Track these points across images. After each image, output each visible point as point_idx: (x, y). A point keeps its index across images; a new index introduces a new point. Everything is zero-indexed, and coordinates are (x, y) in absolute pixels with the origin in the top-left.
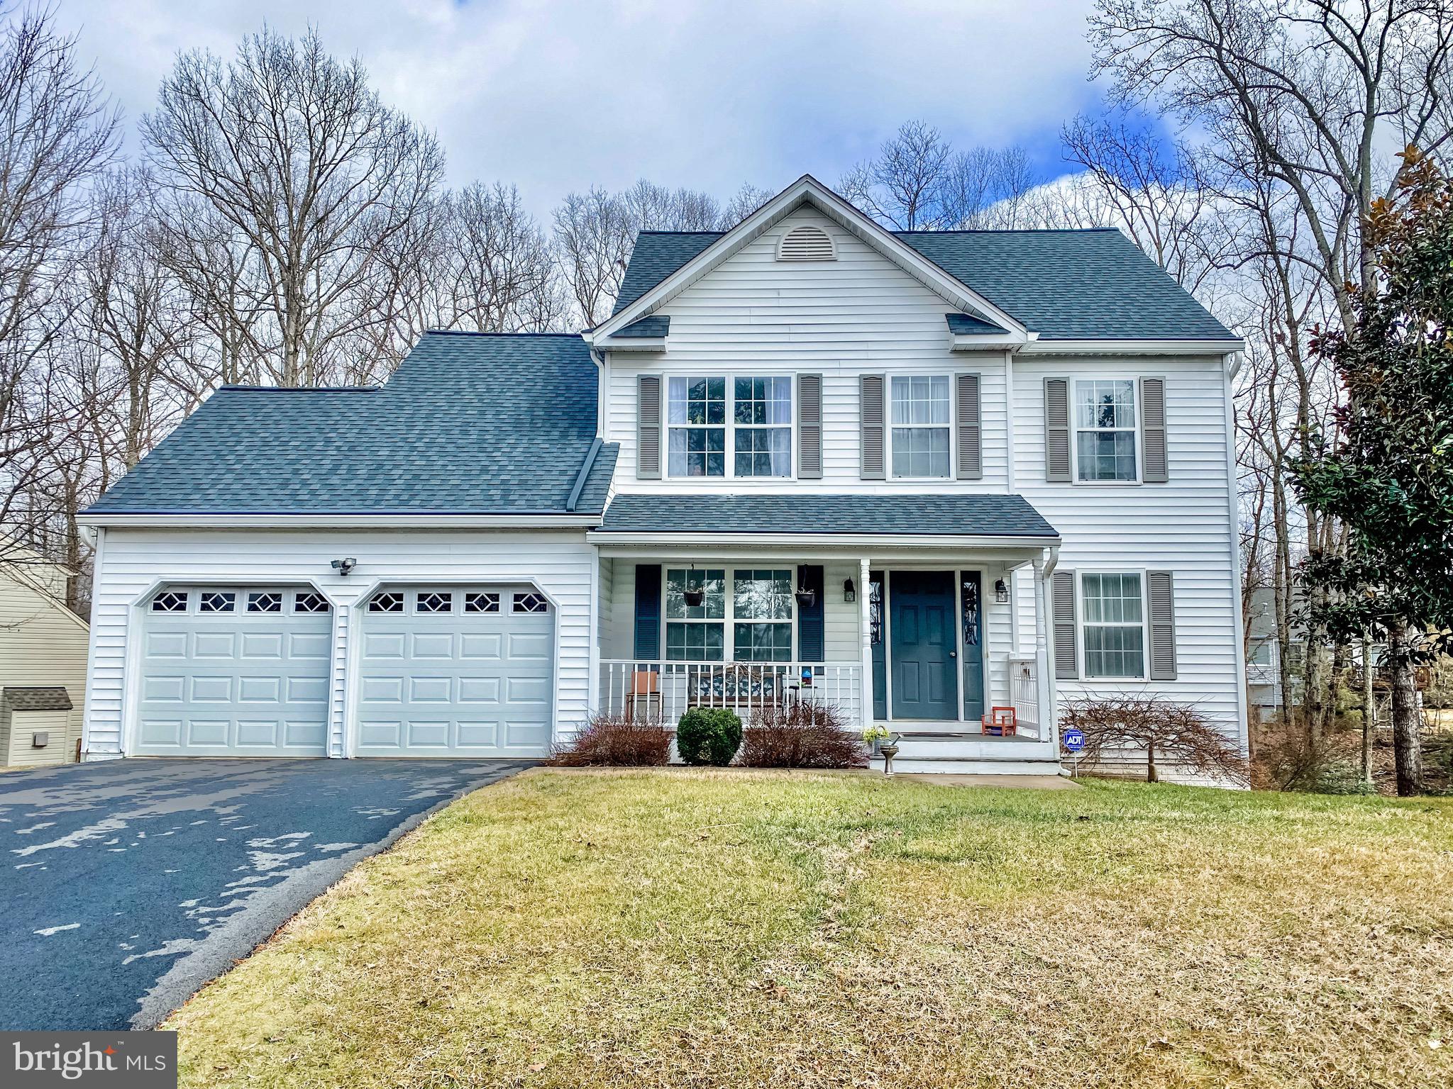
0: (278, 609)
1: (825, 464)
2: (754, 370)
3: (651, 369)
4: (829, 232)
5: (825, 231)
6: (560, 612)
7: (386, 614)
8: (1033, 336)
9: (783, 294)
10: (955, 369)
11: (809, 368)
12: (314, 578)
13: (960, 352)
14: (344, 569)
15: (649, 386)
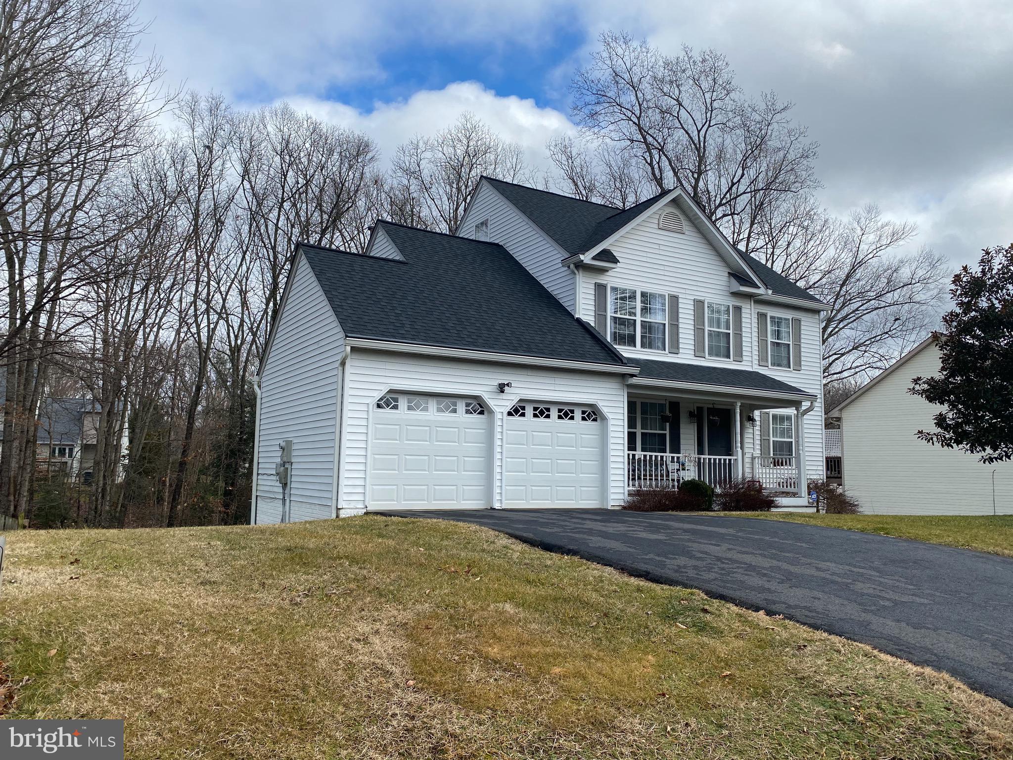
0: (456, 412)
1: (681, 346)
2: (650, 289)
3: (603, 279)
4: (682, 217)
5: (680, 216)
6: (611, 422)
7: (516, 418)
8: (770, 292)
9: (662, 247)
10: (732, 302)
11: (674, 291)
12: (483, 393)
13: (736, 294)
14: (502, 388)
15: (600, 289)
